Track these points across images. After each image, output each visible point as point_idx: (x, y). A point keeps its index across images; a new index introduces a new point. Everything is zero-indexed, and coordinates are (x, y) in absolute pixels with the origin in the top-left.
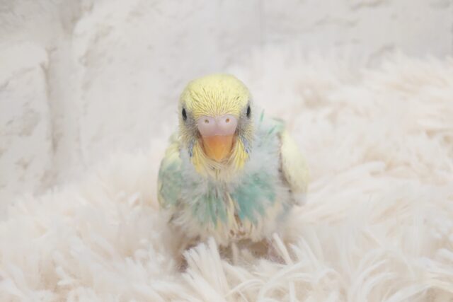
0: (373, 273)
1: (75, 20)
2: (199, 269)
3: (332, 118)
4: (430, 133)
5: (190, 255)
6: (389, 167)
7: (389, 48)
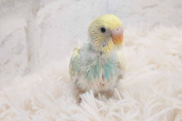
0: (153, 103)
1: (37, 10)
2: (86, 102)
3: (136, 50)
4: (174, 55)
5: (83, 96)
6: (158, 67)
7: (158, 23)
